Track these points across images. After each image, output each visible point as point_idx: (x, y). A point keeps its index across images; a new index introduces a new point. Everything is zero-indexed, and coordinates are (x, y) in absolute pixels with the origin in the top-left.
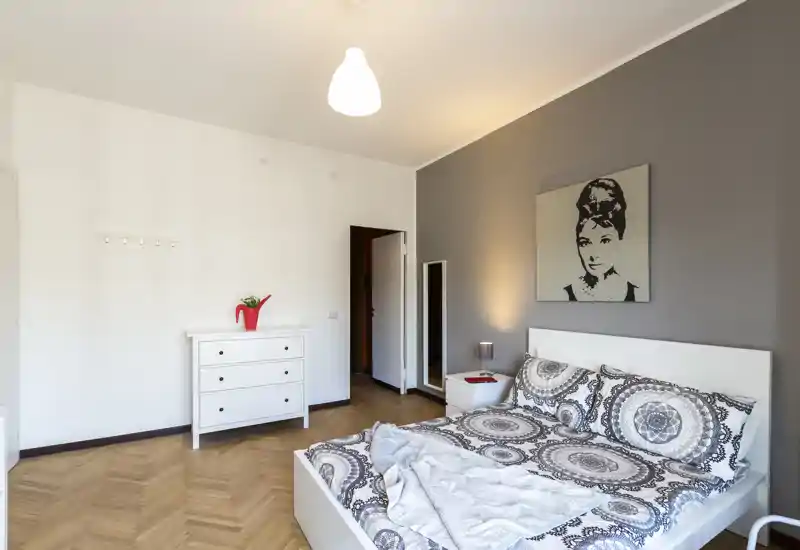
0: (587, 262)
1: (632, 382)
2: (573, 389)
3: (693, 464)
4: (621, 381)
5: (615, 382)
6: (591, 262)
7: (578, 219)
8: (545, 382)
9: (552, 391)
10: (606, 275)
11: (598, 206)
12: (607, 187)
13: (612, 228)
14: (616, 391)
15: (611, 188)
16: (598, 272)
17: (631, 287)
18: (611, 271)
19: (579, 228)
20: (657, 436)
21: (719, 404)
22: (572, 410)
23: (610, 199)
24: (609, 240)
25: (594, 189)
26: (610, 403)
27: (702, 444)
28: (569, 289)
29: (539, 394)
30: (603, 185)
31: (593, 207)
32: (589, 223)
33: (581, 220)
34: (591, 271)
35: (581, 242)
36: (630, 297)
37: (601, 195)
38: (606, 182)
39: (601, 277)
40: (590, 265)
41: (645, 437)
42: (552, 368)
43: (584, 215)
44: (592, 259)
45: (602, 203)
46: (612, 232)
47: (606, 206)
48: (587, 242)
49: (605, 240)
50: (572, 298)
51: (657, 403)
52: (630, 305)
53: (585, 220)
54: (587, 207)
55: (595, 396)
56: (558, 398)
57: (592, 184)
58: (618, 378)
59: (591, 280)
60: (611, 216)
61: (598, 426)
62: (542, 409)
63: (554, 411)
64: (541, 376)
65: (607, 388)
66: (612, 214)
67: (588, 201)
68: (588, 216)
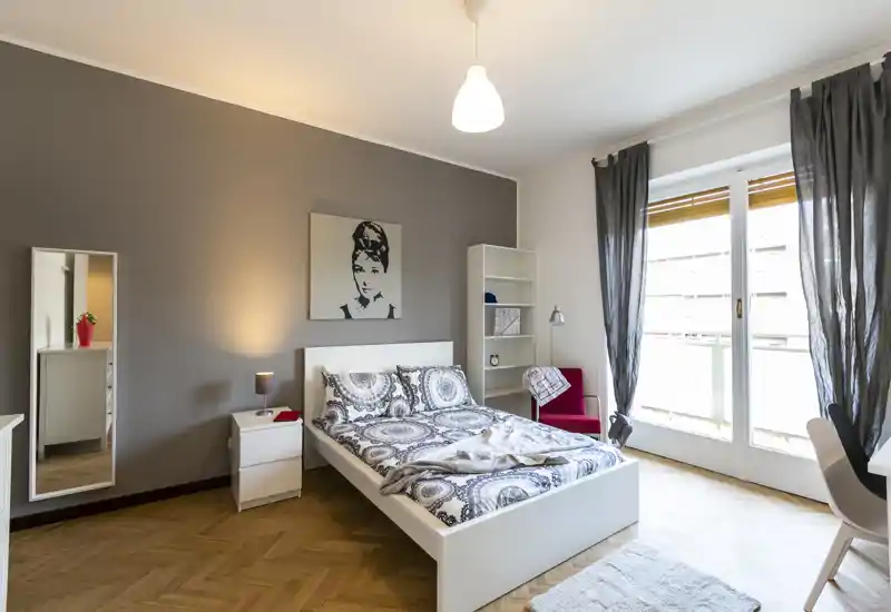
0: (361, 286)
1: (424, 371)
2: (393, 388)
3: (466, 403)
4: (419, 372)
6: (364, 287)
7: (353, 249)
8: (368, 391)
9: (379, 395)
10: (375, 298)
11: (370, 243)
12: (377, 231)
13: (380, 263)
14: (421, 378)
15: (379, 232)
16: (369, 295)
17: (392, 308)
18: (379, 295)
19: (355, 257)
20: (450, 396)
22: (400, 403)
23: (379, 241)
24: (378, 272)
25: (367, 228)
26: (422, 387)
27: (464, 392)
28: (345, 308)
29: (369, 402)
30: (371, 227)
31: (367, 242)
32: (362, 255)
33: (356, 250)
34: (364, 295)
35: (356, 269)
36: (391, 316)
37: (372, 236)
38: (376, 227)
39: (371, 299)
40: (364, 289)
41: (446, 400)
42: (363, 378)
43: (358, 247)
44: (365, 284)
45: (372, 241)
46: (379, 265)
47: (375, 246)
48: (361, 269)
49: (374, 271)
50: (348, 316)
51: (441, 379)
53: (359, 251)
54: (361, 240)
55: (406, 388)
56: (387, 399)
57: (367, 223)
58: (416, 370)
59: (364, 301)
60: (379, 254)
61: (420, 407)
62: (373, 413)
63: (383, 410)
64: (361, 387)
65: (414, 379)
66: (379, 251)
67: (362, 236)
68: (362, 249)
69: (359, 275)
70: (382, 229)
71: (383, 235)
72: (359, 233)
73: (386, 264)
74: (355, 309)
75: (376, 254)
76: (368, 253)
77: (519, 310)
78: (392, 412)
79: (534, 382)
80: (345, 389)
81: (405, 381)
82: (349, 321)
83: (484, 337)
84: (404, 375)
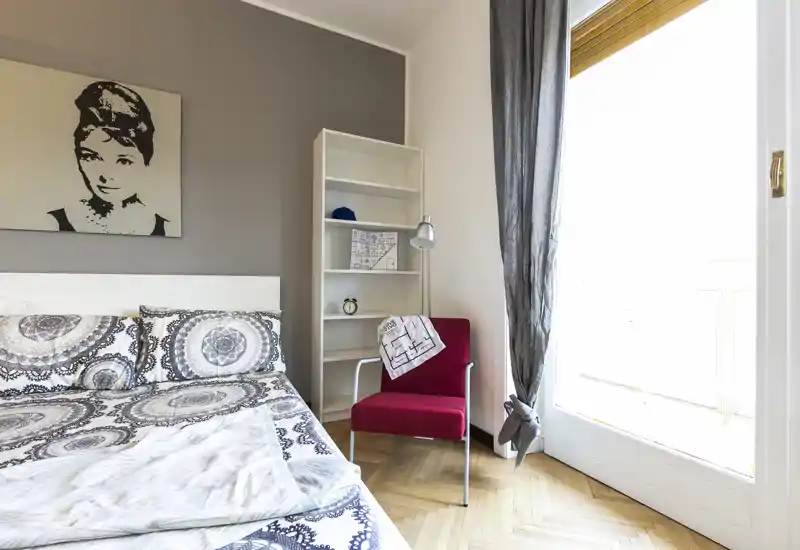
0: (95, 182)
1: (185, 317)
2: (106, 341)
3: (261, 370)
4: (176, 317)
5: (168, 320)
6: (101, 184)
8: (47, 344)
9: (67, 353)
10: (125, 203)
11: (114, 116)
12: (128, 99)
13: (136, 149)
15: (132, 101)
16: (111, 197)
18: (134, 199)
19: (80, 135)
20: (227, 358)
21: (265, 318)
22: (113, 366)
23: (132, 115)
24: (130, 163)
27: (264, 351)
28: (60, 215)
29: (39, 364)
30: (115, 91)
31: (106, 114)
32: (98, 133)
33: (83, 124)
34: (99, 194)
36: (159, 230)
37: (118, 106)
38: (127, 92)
39: (117, 204)
40: (100, 187)
41: (217, 364)
44: (102, 179)
45: (117, 114)
46: (134, 153)
47: (125, 121)
48: (94, 156)
49: (123, 160)
50: (65, 226)
51: (221, 329)
52: (158, 240)
53: (91, 127)
54: (94, 110)
55: (141, 343)
56: (83, 358)
57: (106, 85)
58: (170, 314)
59: (101, 207)
60: (133, 135)
61: (157, 374)
62: (48, 384)
63: (73, 379)
64: (34, 338)
65: (160, 329)
66: (135, 130)
67: (98, 105)
68: (97, 124)
70: (139, 97)
71: (142, 109)
72: (88, 99)
73: (147, 151)
74: (81, 216)
75: (128, 135)
76: (109, 132)
77: (395, 235)
78: (89, 381)
81: (142, 328)
82: (68, 235)
83: (324, 270)
84: (146, 320)
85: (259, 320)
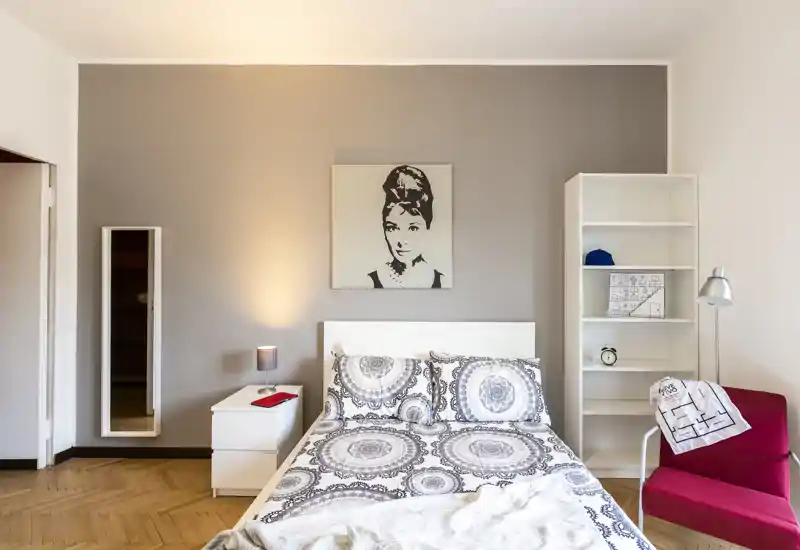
0: (395, 248)
1: (465, 363)
2: (412, 382)
3: (529, 420)
4: (457, 364)
5: (452, 366)
6: (399, 249)
7: (384, 202)
8: (377, 381)
9: (389, 390)
10: (414, 263)
11: (406, 193)
12: (415, 177)
13: (420, 217)
14: (456, 373)
15: (419, 178)
16: (404, 259)
17: (438, 275)
18: (419, 259)
19: (386, 212)
20: (500, 405)
21: (527, 367)
22: (418, 404)
23: (418, 189)
24: (417, 228)
25: (402, 175)
26: (455, 387)
27: (531, 402)
28: (374, 276)
29: (374, 397)
30: (410, 173)
31: (401, 192)
32: (397, 209)
33: (387, 203)
34: (399, 258)
35: (388, 226)
36: (437, 284)
37: (409, 183)
38: (415, 171)
39: (409, 263)
40: (398, 252)
41: (492, 410)
42: (377, 364)
43: (390, 199)
44: (400, 245)
45: (410, 190)
46: (419, 220)
47: (414, 195)
48: (394, 227)
49: (413, 228)
50: (378, 285)
51: (492, 376)
53: (392, 204)
54: (394, 191)
55: (434, 384)
56: (399, 397)
57: (400, 169)
58: (453, 361)
59: (398, 267)
60: (419, 205)
61: (447, 414)
62: (379, 413)
63: (393, 411)
64: (369, 376)
65: (447, 373)
66: (420, 203)
67: (396, 186)
68: (396, 201)
69: (393, 235)
70: (422, 174)
71: (425, 183)
72: (391, 181)
73: (428, 218)
74: (387, 275)
75: (415, 206)
76: (404, 206)
77: (662, 276)
78: (404, 415)
79: (664, 406)
80: (347, 376)
81: (434, 373)
82: (378, 291)
83: (582, 320)
84: (436, 365)
85: (522, 368)
